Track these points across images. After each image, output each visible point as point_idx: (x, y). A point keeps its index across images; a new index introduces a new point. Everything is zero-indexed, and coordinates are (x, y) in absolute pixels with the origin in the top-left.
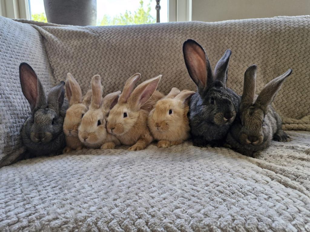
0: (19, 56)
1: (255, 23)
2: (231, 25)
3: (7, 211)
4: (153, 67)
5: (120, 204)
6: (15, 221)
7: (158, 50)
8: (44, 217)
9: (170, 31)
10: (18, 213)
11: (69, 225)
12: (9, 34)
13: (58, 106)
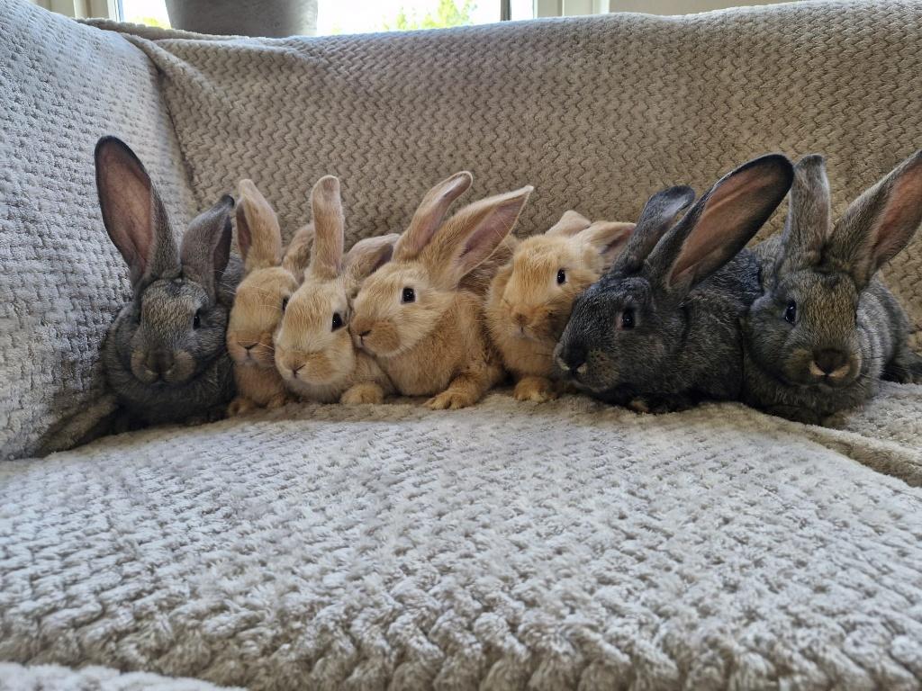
0: (91, 123)
1: (820, 12)
2: (741, 20)
3: (69, 580)
4: (494, 156)
5: (418, 565)
6: (93, 613)
7: (511, 103)
8: (181, 603)
9: (546, 46)
10: (103, 590)
11: (262, 629)
12: (61, 56)
13: (212, 271)
